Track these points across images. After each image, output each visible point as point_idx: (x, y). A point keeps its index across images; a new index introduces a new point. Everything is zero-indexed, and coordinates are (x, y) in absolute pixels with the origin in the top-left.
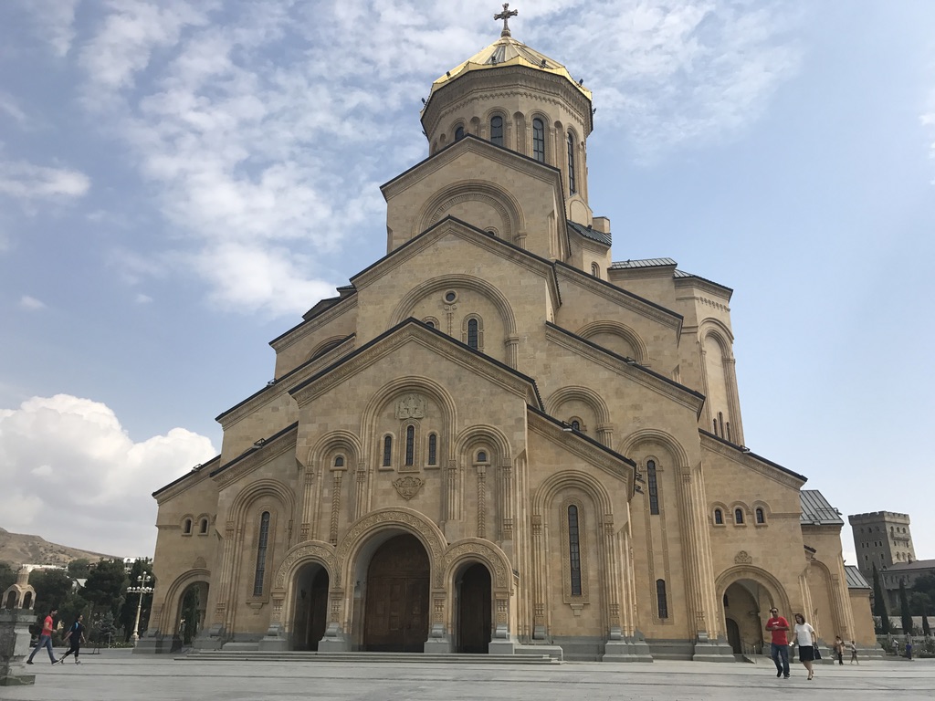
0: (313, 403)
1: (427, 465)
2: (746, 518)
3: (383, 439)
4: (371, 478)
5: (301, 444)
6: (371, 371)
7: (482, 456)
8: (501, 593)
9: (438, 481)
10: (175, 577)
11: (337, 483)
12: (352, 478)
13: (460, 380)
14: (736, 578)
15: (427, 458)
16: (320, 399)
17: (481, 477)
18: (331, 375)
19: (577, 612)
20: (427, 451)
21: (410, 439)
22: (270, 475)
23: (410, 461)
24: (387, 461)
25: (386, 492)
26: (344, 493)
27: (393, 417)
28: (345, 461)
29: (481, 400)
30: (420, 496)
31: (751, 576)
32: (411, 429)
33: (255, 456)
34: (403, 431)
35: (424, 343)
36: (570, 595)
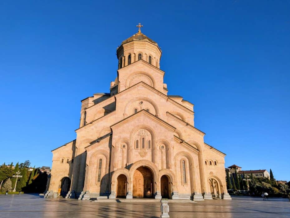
0: (117, 130)
1: (148, 149)
2: (212, 164)
3: (136, 141)
4: (133, 151)
7: (162, 147)
8: (174, 183)
11: (123, 152)
13: (157, 127)
17: (162, 153)
20: (148, 145)
21: (143, 141)
22: (102, 149)
23: (143, 147)
24: (137, 147)
25: (137, 155)
26: (125, 155)
27: (138, 135)
28: (126, 146)
29: (162, 133)
30: (147, 157)
34: (141, 139)
35: (147, 116)
36: (183, 183)
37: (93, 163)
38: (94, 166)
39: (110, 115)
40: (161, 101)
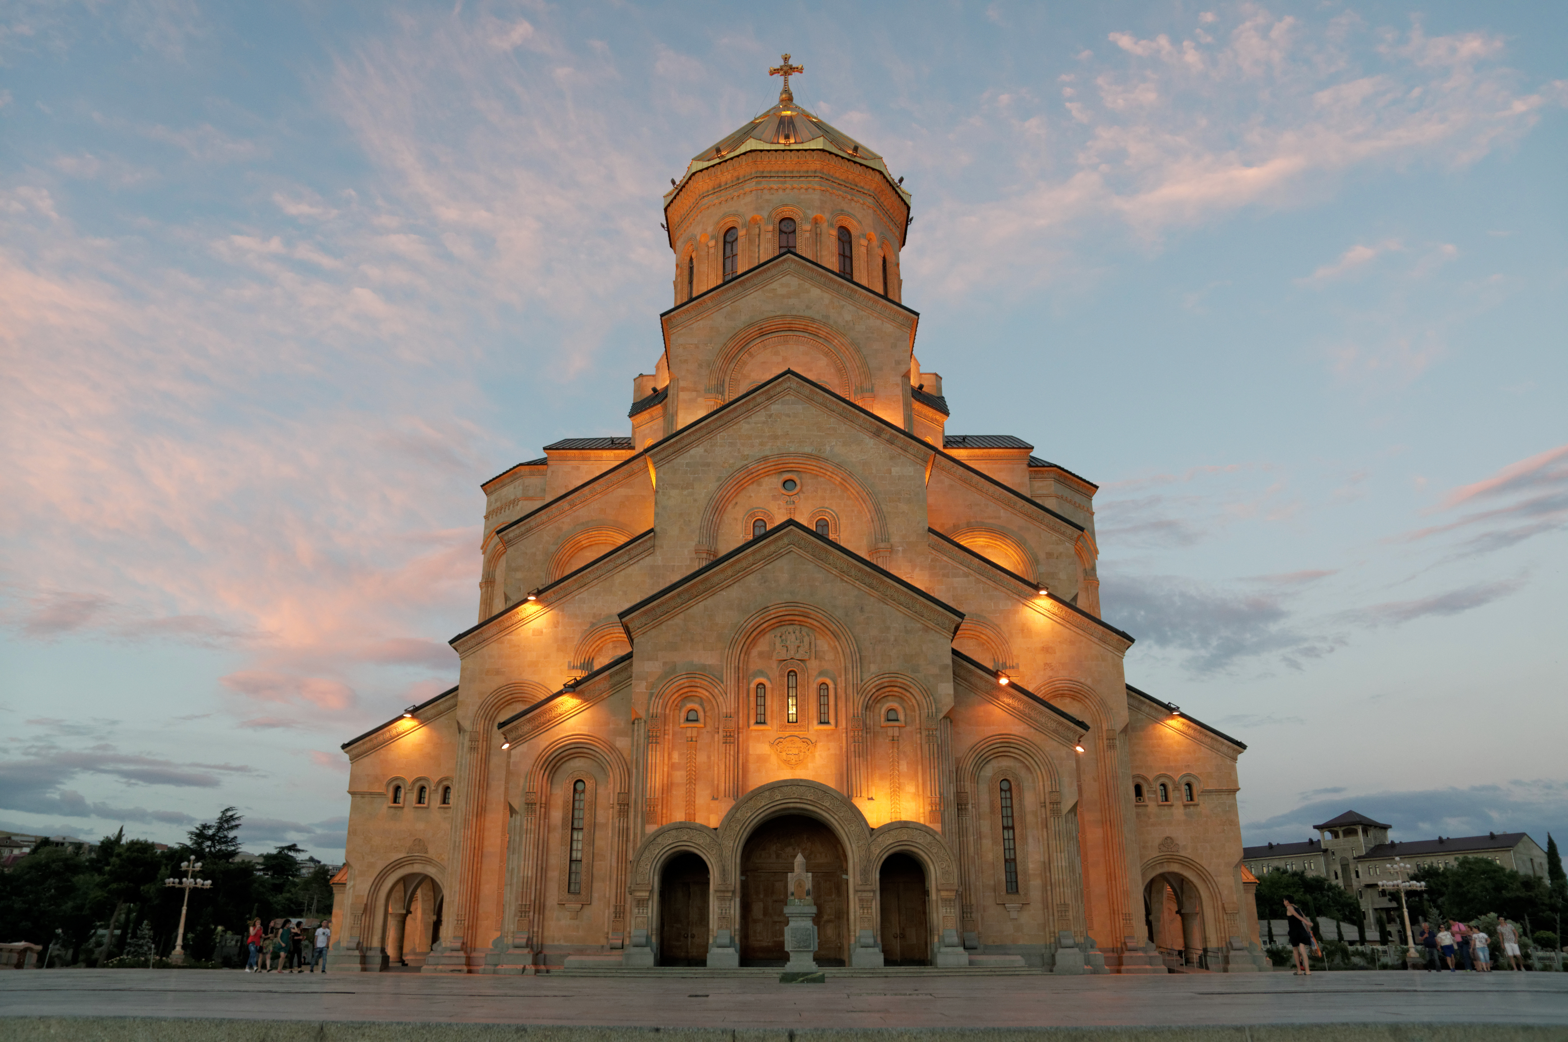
0: (653, 633)
1: (816, 724)
2: (1171, 795)
3: (754, 685)
4: (741, 739)
5: (640, 688)
6: (734, 593)
7: (893, 714)
8: (947, 890)
9: (833, 744)
10: (380, 866)
11: (692, 744)
12: (713, 737)
13: (862, 610)
14: (1159, 871)
15: (817, 715)
16: (663, 627)
17: (893, 741)
18: (679, 595)
19: (1014, 914)
20: (817, 706)
21: (792, 688)
24: (760, 716)
25: (761, 759)
27: (766, 655)
28: (702, 714)
29: (892, 639)
30: (811, 766)
31: (1175, 868)
32: (793, 674)
34: (782, 676)
35: (809, 556)
36: (1004, 893)
37: (543, 801)
38: (547, 815)
39: (626, 558)
40: (895, 471)
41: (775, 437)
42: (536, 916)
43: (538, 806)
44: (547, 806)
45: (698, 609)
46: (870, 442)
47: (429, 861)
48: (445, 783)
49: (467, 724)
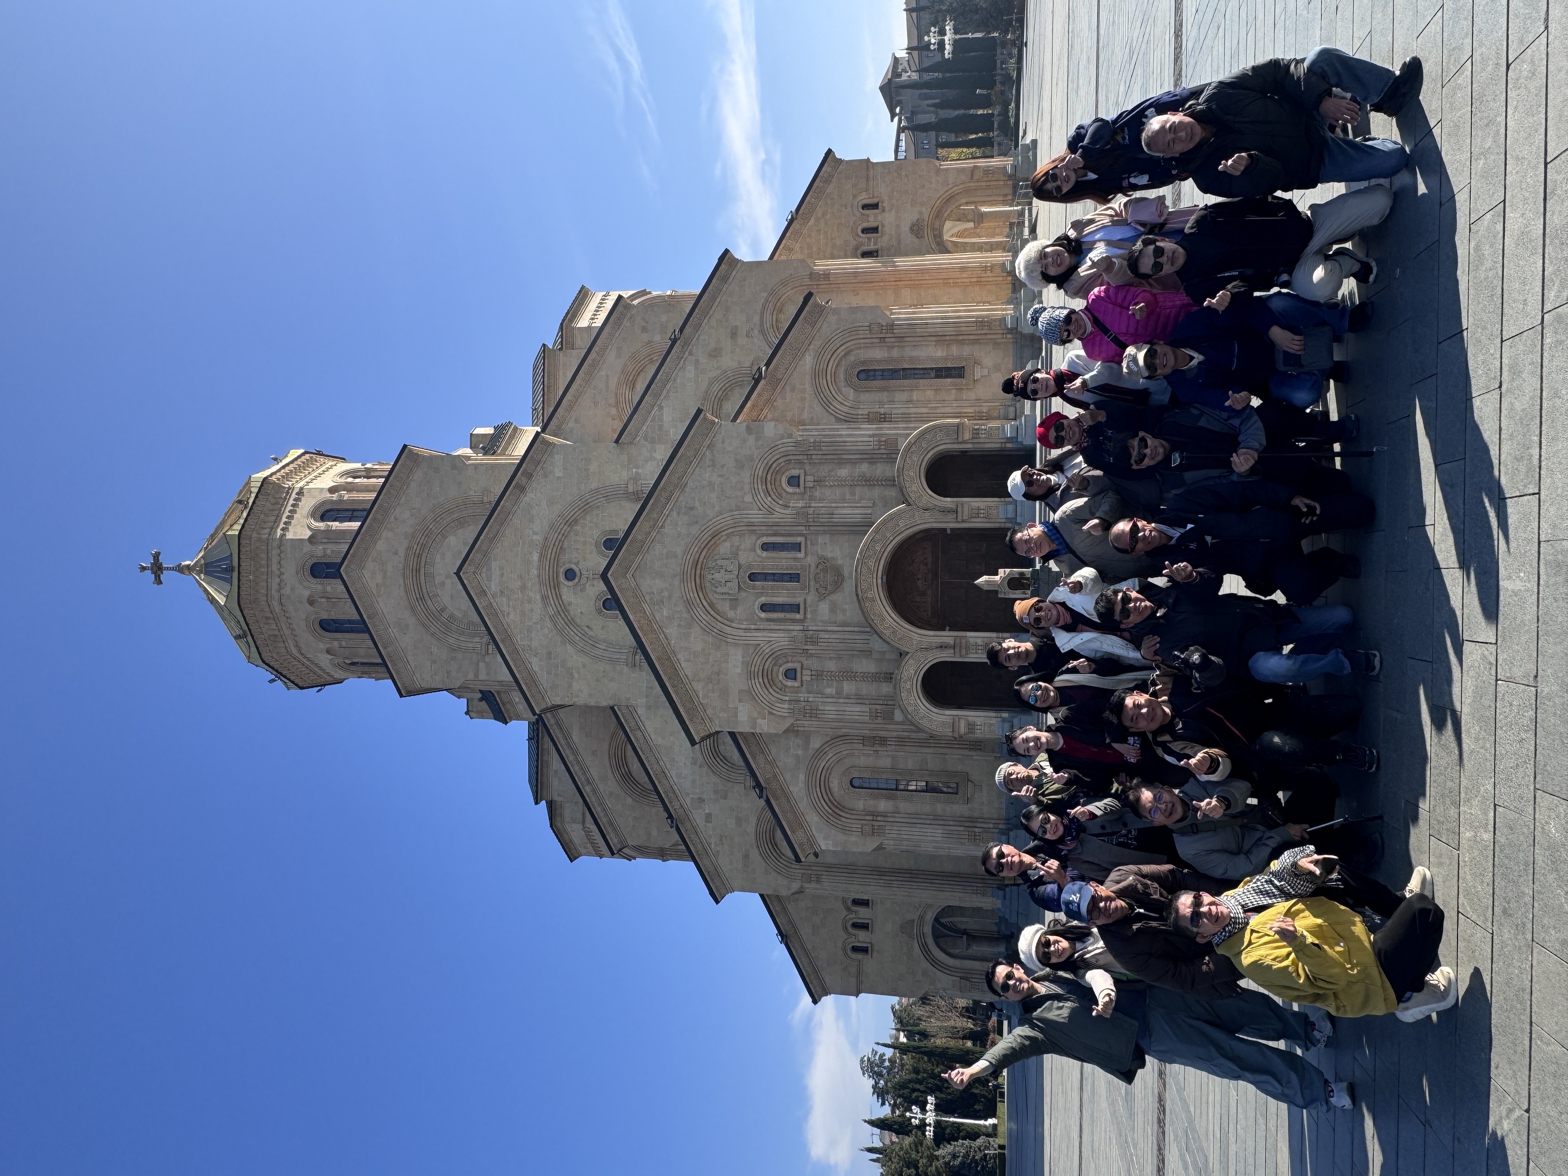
0: (710, 711)
1: (801, 555)
3: (763, 615)
4: (814, 628)
5: (764, 726)
6: (672, 631)
7: (794, 481)
8: (963, 433)
9: (821, 539)
11: (819, 675)
12: (811, 655)
15: (792, 554)
16: (705, 701)
17: (819, 481)
18: (674, 687)
19: (985, 371)
20: (784, 554)
21: (765, 577)
22: (802, 777)
23: (794, 577)
25: (833, 609)
26: (831, 666)
27: (734, 602)
28: (790, 665)
30: (840, 562)
32: (753, 577)
33: (777, 799)
34: (754, 588)
35: (638, 559)
36: (964, 381)
37: (871, 818)
38: (884, 815)
39: (639, 734)
40: (559, 473)
41: (523, 588)
42: (978, 825)
43: (874, 823)
44: (875, 814)
45: (686, 668)
46: (529, 497)
47: (921, 918)
48: (850, 904)
49: (795, 886)
